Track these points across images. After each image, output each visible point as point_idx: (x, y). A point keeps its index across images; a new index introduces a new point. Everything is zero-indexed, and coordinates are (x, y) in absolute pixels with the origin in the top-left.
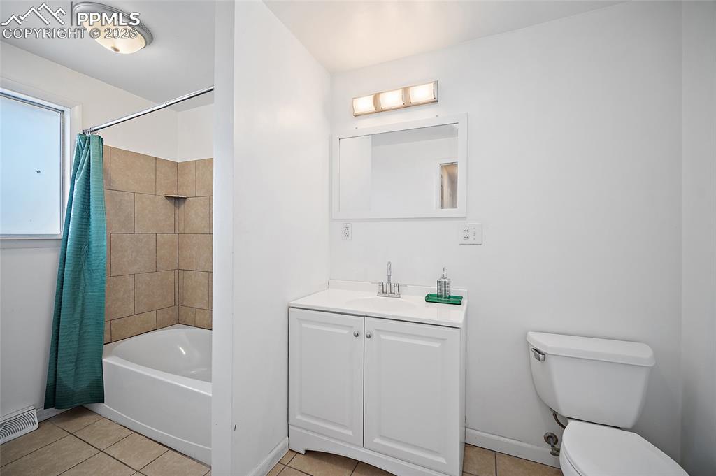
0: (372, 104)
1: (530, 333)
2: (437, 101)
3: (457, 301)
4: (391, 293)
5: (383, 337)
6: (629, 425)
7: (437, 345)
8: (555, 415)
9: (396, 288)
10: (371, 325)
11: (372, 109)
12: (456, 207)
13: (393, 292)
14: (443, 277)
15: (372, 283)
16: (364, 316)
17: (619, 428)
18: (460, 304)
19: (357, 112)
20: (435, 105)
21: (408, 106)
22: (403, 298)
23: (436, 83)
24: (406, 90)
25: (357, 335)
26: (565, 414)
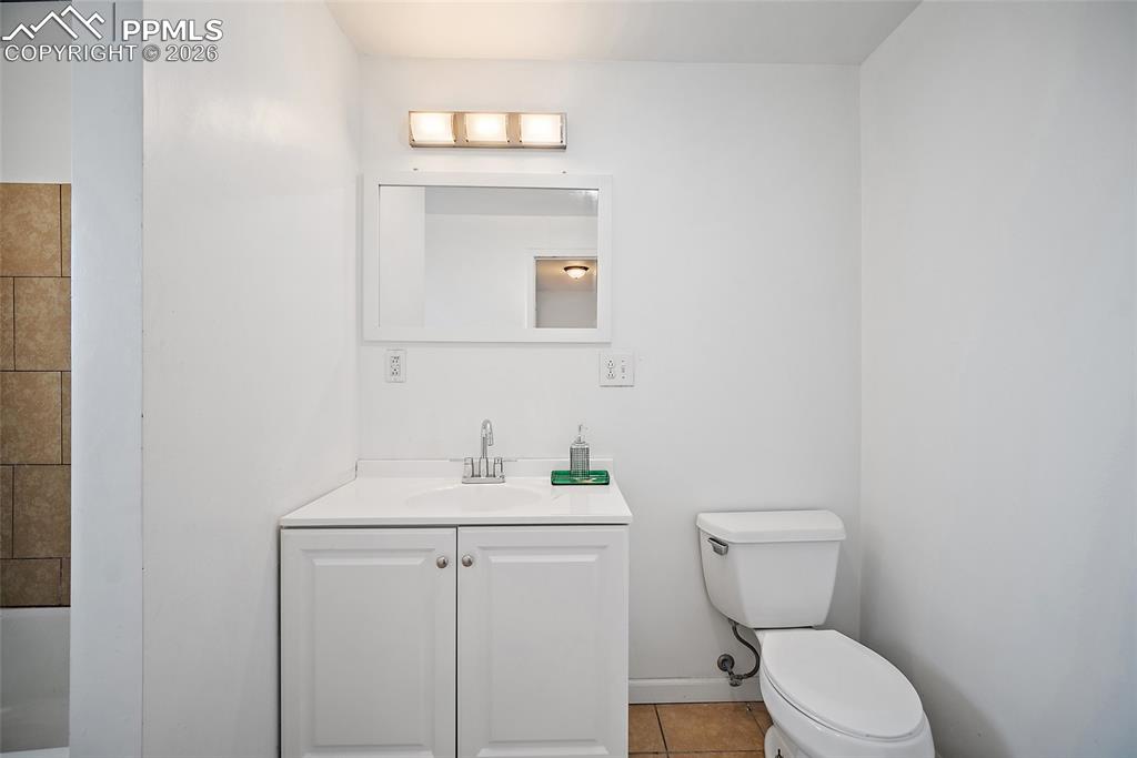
0: (450, 130)
1: (701, 516)
2: (565, 148)
3: (602, 478)
4: (487, 476)
5: (495, 559)
6: (821, 621)
7: (591, 558)
8: (735, 626)
9: (498, 467)
10: (470, 541)
11: (450, 139)
12: (595, 327)
13: (491, 473)
14: (579, 441)
15: (451, 460)
16: (456, 526)
17: (810, 627)
18: (607, 484)
19: (418, 139)
20: (560, 153)
21: (514, 145)
22: (512, 482)
23: (563, 117)
24: (513, 118)
25: (443, 565)
26: (752, 625)
